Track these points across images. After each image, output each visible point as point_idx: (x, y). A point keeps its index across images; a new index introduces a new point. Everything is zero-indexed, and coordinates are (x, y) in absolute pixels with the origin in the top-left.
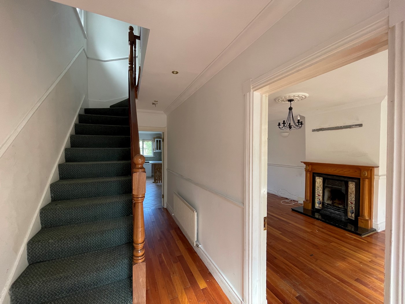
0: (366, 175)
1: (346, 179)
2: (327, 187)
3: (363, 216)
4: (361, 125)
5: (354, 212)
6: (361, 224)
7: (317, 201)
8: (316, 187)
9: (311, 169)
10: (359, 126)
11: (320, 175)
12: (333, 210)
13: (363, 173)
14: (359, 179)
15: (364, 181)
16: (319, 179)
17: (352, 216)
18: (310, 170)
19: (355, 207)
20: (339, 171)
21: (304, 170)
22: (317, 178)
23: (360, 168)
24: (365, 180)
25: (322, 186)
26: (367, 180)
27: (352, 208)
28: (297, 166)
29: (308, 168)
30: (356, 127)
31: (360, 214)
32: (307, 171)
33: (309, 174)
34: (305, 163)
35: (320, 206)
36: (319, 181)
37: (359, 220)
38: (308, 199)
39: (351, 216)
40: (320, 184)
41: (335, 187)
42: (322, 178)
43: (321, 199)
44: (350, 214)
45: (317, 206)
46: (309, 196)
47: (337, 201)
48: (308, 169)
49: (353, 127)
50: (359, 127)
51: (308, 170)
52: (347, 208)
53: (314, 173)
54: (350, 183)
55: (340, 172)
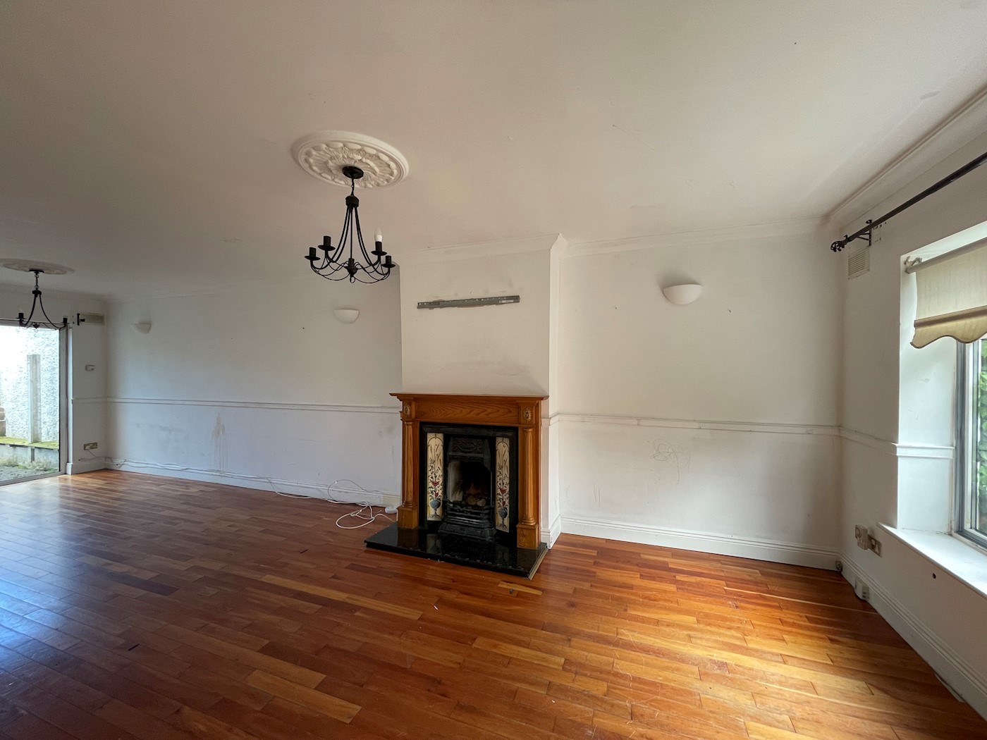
0: (529, 418)
1: (491, 433)
2: (453, 458)
3: (525, 519)
4: (516, 299)
5: (508, 512)
6: (522, 542)
7: (430, 500)
8: (429, 462)
9: (416, 412)
10: (512, 301)
11: (436, 427)
12: (465, 517)
13: (523, 414)
14: (516, 429)
15: (525, 432)
16: (436, 437)
17: (503, 525)
18: (413, 415)
19: (510, 500)
20: (478, 414)
21: (399, 417)
22: (430, 436)
23: (517, 401)
24: (527, 430)
25: (441, 457)
26: (530, 430)
27: (504, 503)
28: (382, 407)
29: (409, 410)
30: (508, 301)
31: (519, 515)
32: (405, 418)
33: (410, 427)
34: (401, 397)
35: (439, 511)
36: (435, 443)
37: (518, 531)
38: (410, 499)
39: (503, 523)
40: (438, 453)
41: (470, 455)
42: (441, 436)
43: (440, 493)
44: (499, 520)
45: (432, 513)
46: (412, 490)
47: (472, 491)
48: (408, 413)
49: (503, 302)
50: (514, 302)
51: (408, 417)
52: (493, 506)
53: (423, 424)
54: (499, 440)
55: (481, 415)
